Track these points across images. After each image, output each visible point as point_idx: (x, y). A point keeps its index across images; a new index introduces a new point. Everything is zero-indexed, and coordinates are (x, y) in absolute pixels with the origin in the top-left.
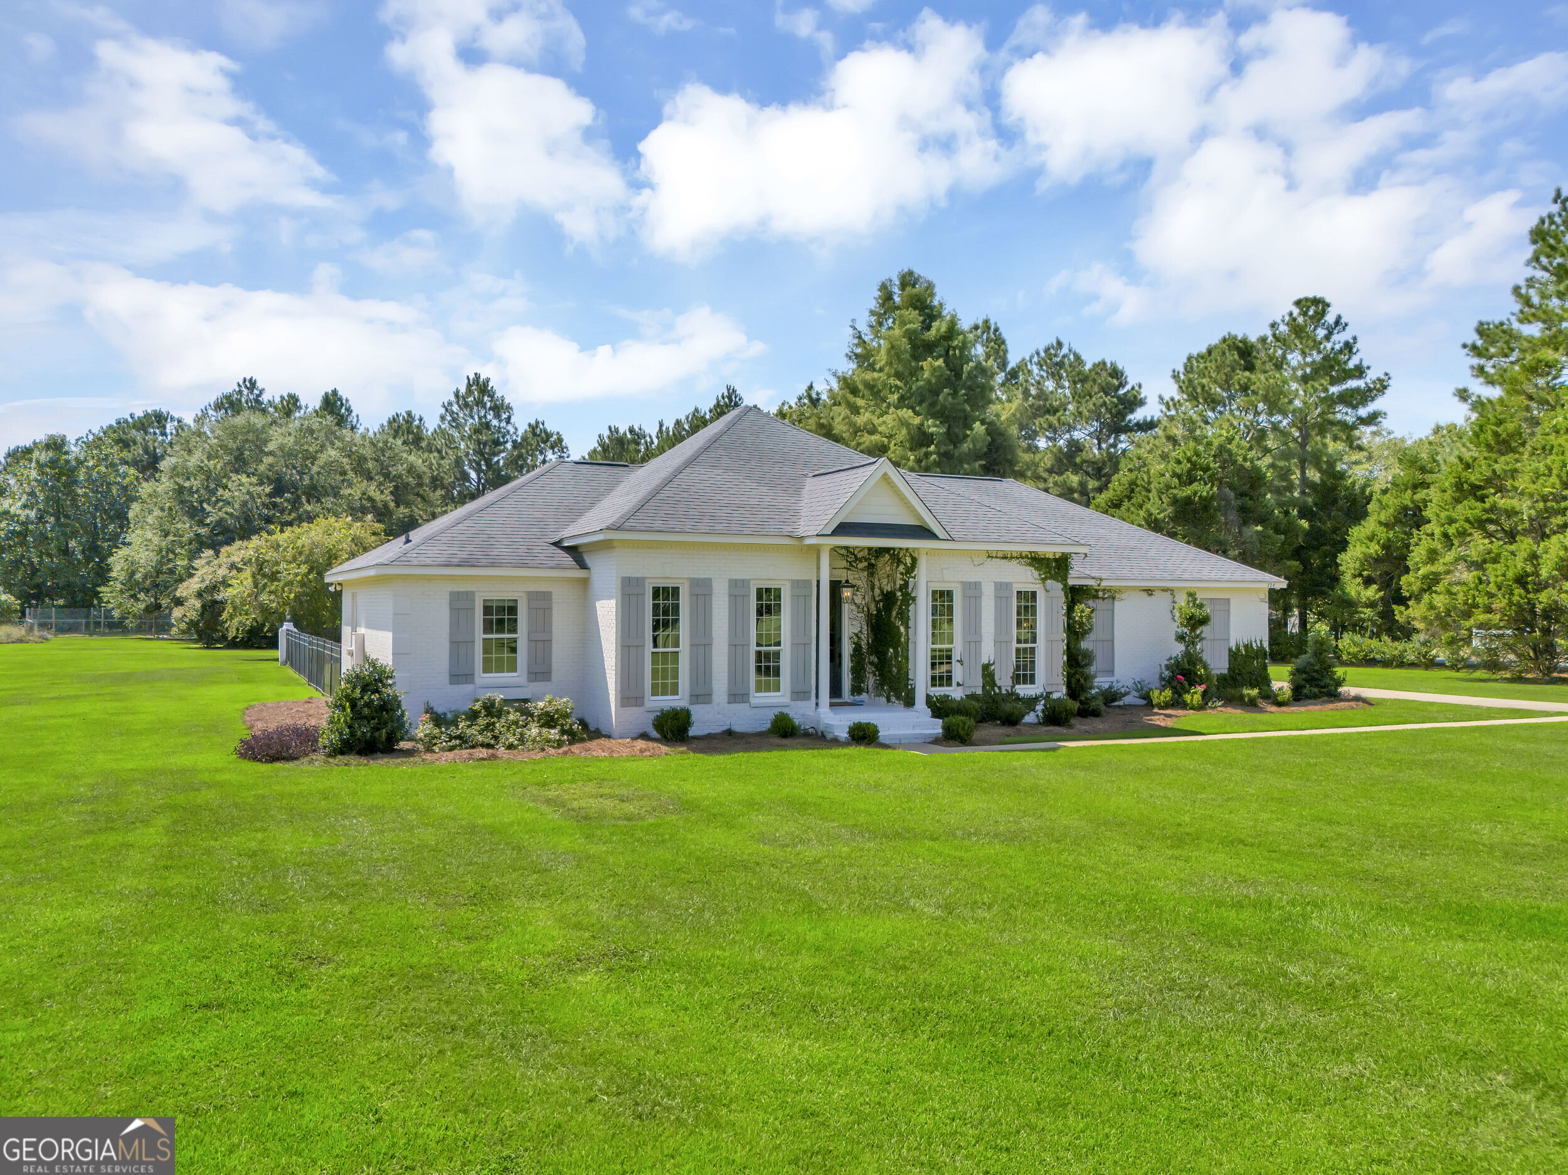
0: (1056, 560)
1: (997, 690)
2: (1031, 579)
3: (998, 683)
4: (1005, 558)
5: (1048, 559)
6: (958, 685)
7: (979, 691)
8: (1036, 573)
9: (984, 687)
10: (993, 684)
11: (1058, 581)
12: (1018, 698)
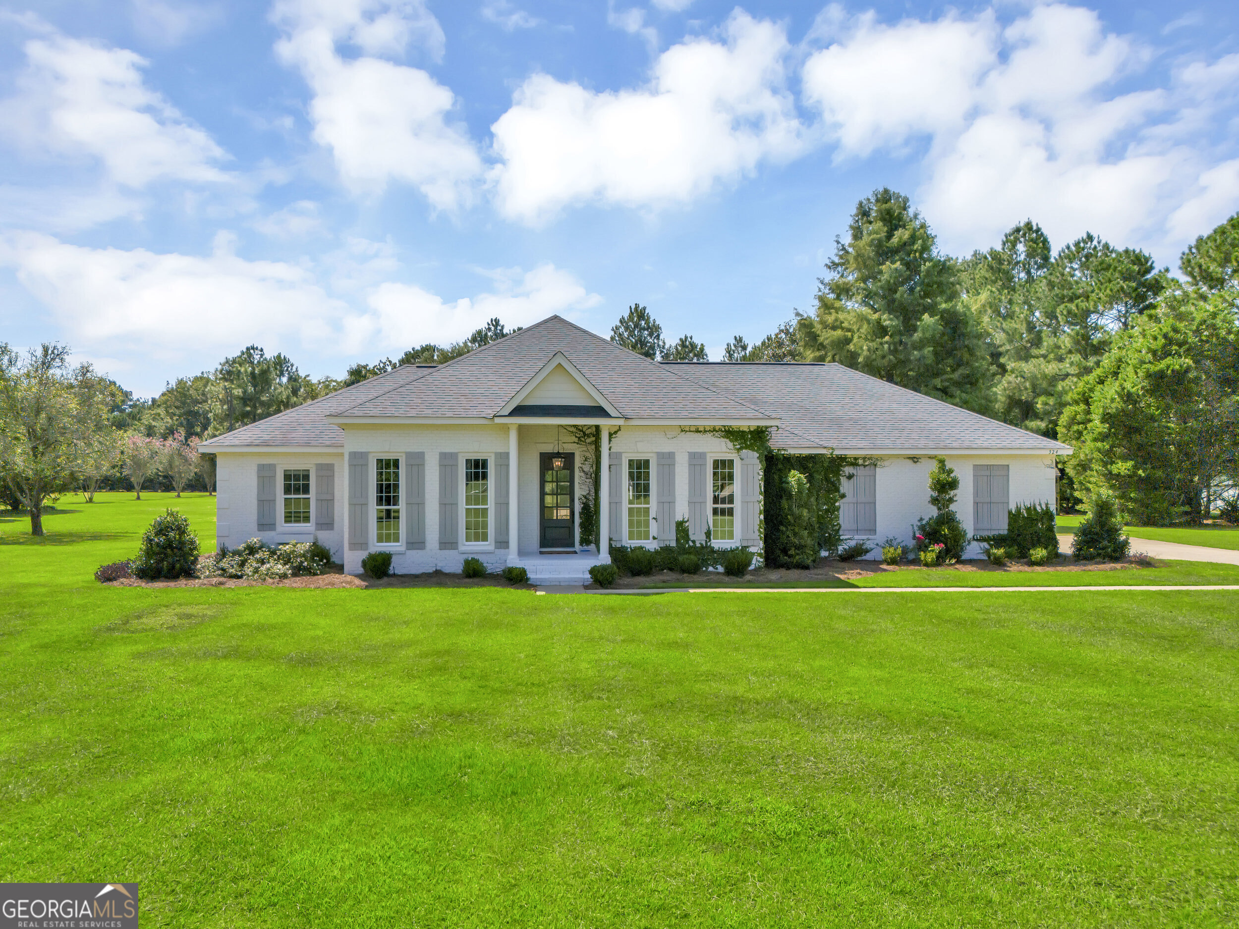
0: (751, 432)
1: (691, 544)
3: (692, 537)
5: (743, 432)
6: (654, 538)
7: (673, 544)
9: (677, 540)
10: (687, 539)
11: (753, 450)
12: (713, 551)
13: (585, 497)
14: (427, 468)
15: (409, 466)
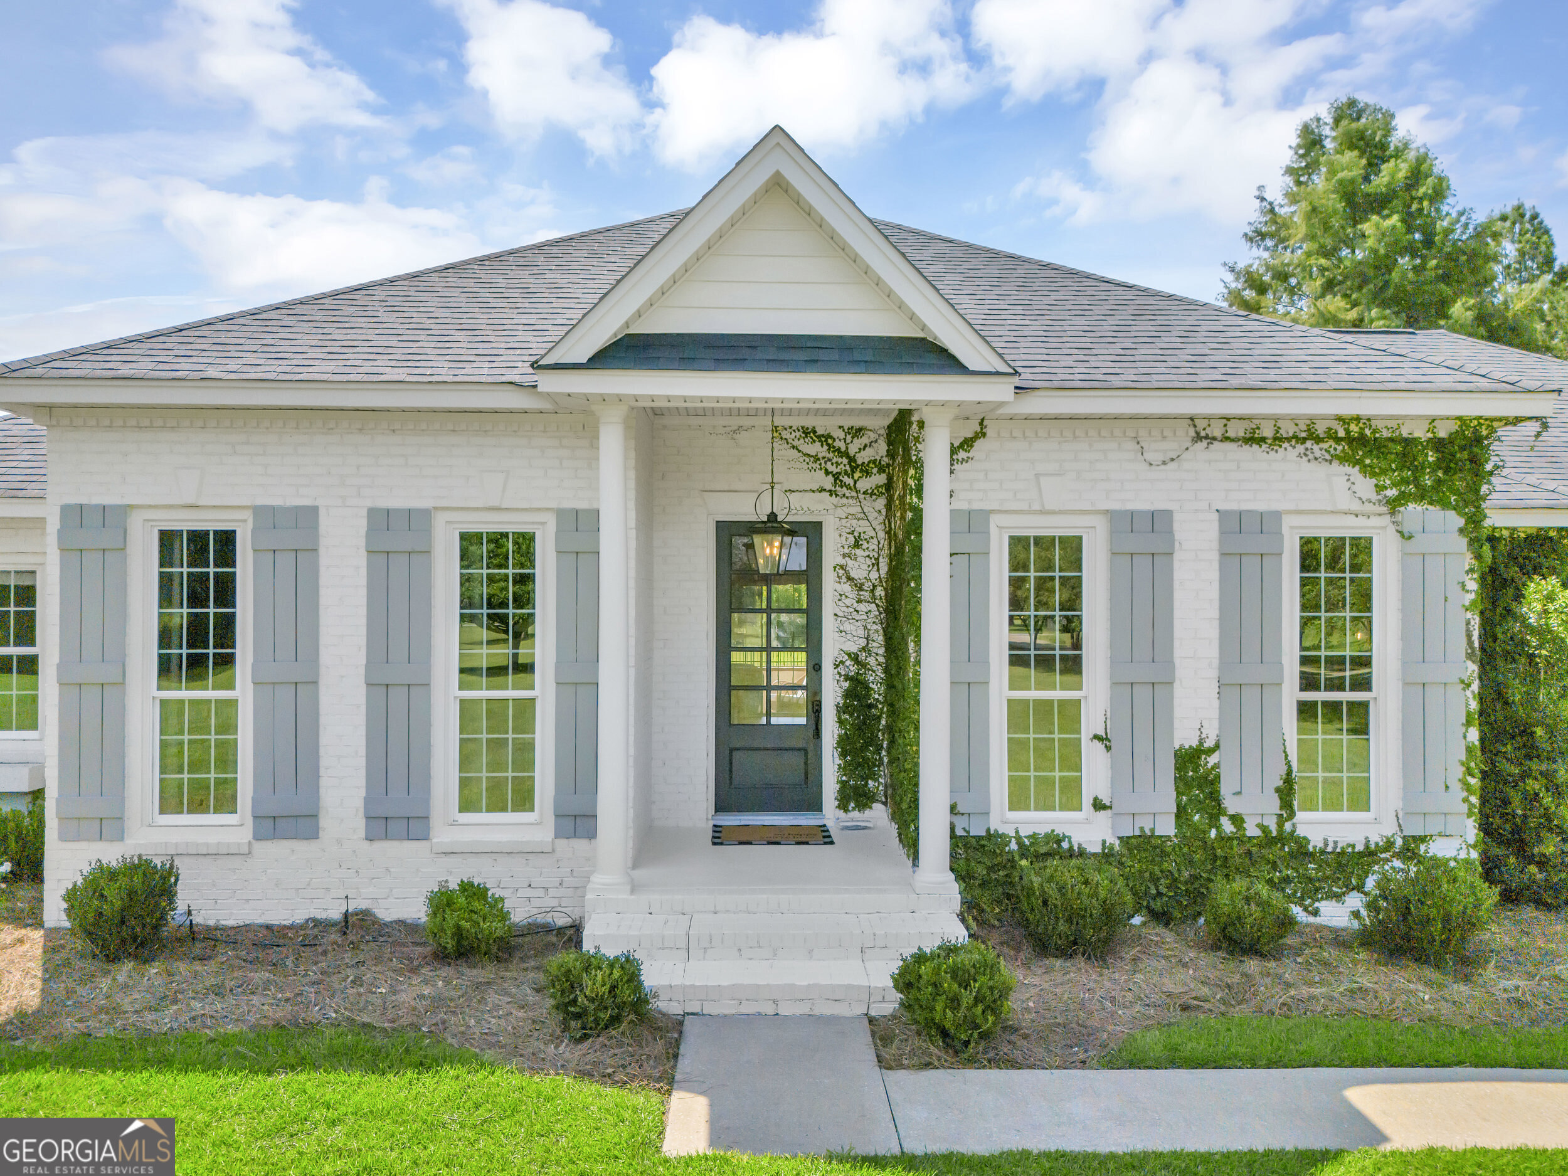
0: (1438, 444)
1: (1228, 827)
2: (1345, 502)
3: (1231, 805)
4: (1253, 439)
5: (1408, 442)
6: (1098, 805)
7: (1167, 827)
8: (1365, 486)
9: (1181, 813)
10: (1214, 807)
11: (1445, 505)
12: (1302, 852)
13: (855, 658)
14: (324, 559)
15: (265, 552)
